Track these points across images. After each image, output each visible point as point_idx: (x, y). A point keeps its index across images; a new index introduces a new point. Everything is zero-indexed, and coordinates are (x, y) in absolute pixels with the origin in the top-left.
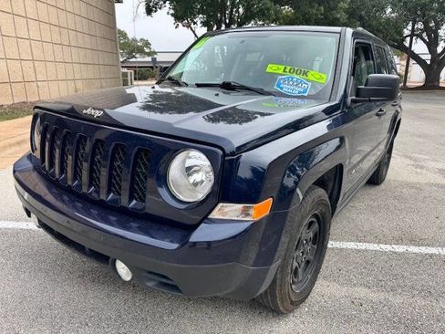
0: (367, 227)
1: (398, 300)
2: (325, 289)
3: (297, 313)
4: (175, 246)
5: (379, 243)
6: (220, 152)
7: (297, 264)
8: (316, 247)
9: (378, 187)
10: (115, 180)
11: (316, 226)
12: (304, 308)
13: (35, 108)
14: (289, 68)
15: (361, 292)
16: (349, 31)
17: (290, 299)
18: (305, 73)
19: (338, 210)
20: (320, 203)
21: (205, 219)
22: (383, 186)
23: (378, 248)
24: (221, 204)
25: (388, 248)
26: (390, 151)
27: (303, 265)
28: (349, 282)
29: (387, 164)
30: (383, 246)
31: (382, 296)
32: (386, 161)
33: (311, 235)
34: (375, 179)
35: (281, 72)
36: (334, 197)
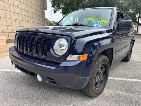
0: (123, 73)
1: (133, 95)
2: (107, 91)
3: (98, 98)
4: (55, 68)
5: (127, 78)
6: (70, 38)
7: (97, 81)
8: (104, 76)
9: (127, 62)
10: (38, 49)
11: (104, 69)
12: (100, 96)
13: (17, 31)
14: (95, 19)
16: (115, 8)
17: (95, 92)
18: (101, 20)
19: (112, 66)
21: (65, 60)
22: (129, 62)
23: (127, 80)
24: (70, 55)
25: (130, 80)
26: (131, 51)
27: (100, 81)
28: (116, 90)
29: (131, 55)
30: (129, 80)
32: (130, 54)
33: (102, 72)
34: (126, 59)
35: (93, 20)
36: (111, 60)
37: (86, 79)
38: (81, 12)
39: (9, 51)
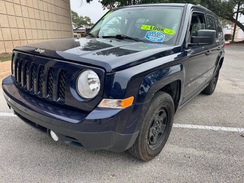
0: (200, 117)
1: (211, 155)
2: (170, 149)
3: (153, 161)
4: (78, 121)
5: (205, 125)
6: (104, 71)
7: (152, 134)
8: (165, 125)
9: (209, 96)
10: (50, 87)
11: (164, 114)
12: (157, 159)
13: (14, 50)
14: (153, 27)
15: (190, 151)
17: (148, 153)
18: (162, 30)
19: (179, 107)
20: (166, 101)
21: (96, 107)
22: (212, 95)
23: (204, 128)
24: (104, 100)
25: (210, 128)
26: (217, 76)
27: (157, 135)
28: (185, 146)
29: (215, 83)
30: (207, 127)
31: (202, 153)
32: (215, 81)
33: (162, 119)
34: (207, 91)
35: (149, 29)
37: (131, 136)
38: (129, 13)
39: (3, 84)
